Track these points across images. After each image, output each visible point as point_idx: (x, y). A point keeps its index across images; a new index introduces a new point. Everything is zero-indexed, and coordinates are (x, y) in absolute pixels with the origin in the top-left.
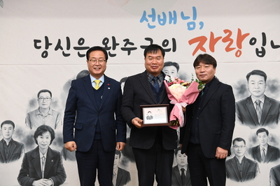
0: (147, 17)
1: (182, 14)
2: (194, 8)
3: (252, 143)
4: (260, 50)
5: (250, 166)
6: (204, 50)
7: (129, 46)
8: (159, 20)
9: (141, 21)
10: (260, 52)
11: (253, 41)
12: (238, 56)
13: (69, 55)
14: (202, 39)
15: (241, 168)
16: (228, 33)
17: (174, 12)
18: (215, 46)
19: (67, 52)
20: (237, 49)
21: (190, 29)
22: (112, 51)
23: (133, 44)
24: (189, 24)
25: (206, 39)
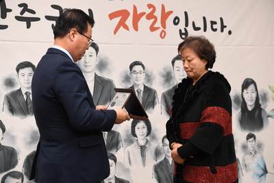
4: (183, 31)
6: (126, 28)
10: (183, 34)
12: (163, 38)
14: (123, 14)
16: (152, 9)
18: (139, 24)
20: (162, 29)
22: (1, 21)
23: (33, 12)
25: (129, 14)
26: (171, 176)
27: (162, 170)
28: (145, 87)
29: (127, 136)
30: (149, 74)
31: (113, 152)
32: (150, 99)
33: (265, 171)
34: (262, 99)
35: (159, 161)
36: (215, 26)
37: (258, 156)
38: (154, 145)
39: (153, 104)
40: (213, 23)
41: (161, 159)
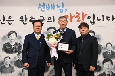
0: (41, 6)
1: (57, 5)
2: (62, 3)
4: (92, 21)
7: (32, 20)
8: (47, 8)
9: (38, 8)
11: (89, 18)
13: (4, 24)
16: (78, 14)
17: (54, 4)
19: (3, 22)
20: (82, 21)
21: (61, 12)
22: (25, 22)
23: (34, 19)
24: (60, 10)
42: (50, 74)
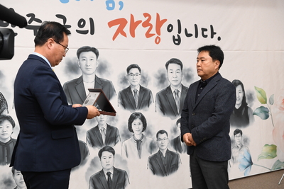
3: (173, 134)
4: (176, 38)
5: (173, 158)
6: (124, 34)
7: (34, 23)
10: (177, 40)
12: (158, 43)
14: (122, 22)
15: (165, 162)
16: (147, 18)
18: (136, 31)
20: (156, 35)
23: (39, 21)
24: (107, 3)
25: (126, 22)
26: (164, 167)
27: (156, 162)
28: (141, 87)
29: (125, 131)
30: (145, 76)
31: (112, 145)
32: (146, 99)
33: (251, 163)
34: (248, 99)
35: (153, 154)
36: (205, 33)
37: (244, 149)
38: (149, 139)
39: (148, 103)
40: (204, 30)
41: (156, 152)
42: (90, 169)
